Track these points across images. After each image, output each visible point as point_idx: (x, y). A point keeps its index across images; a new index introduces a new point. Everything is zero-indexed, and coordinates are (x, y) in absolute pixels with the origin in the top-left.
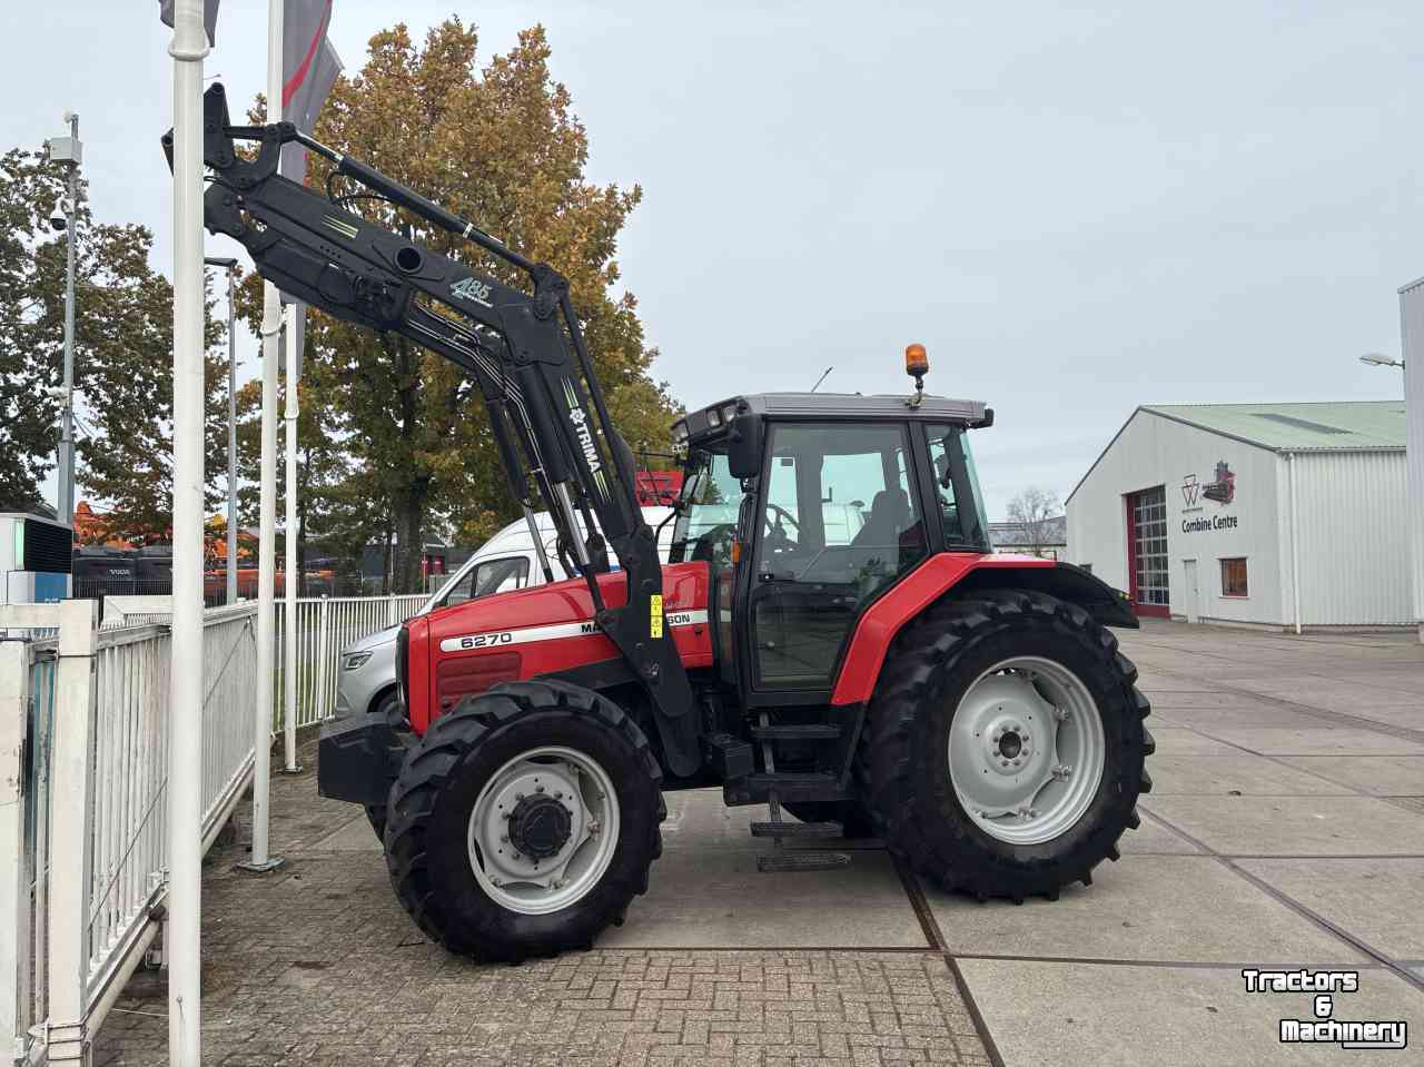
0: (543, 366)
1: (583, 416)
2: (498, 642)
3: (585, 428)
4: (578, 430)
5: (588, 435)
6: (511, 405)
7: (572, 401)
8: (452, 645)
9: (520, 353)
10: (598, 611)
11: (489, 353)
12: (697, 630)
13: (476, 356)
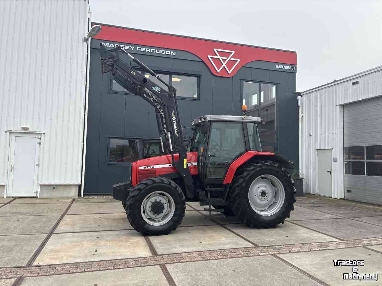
0: (168, 107)
1: (175, 119)
2: (151, 168)
3: (175, 121)
4: (174, 122)
5: (175, 123)
6: (161, 114)
7: (173, 115)
8: (141, 168)
9: (164, 104)
10: (173, 162)
11: (158, 103)
12: (195, 167)
13: (155, 103)
